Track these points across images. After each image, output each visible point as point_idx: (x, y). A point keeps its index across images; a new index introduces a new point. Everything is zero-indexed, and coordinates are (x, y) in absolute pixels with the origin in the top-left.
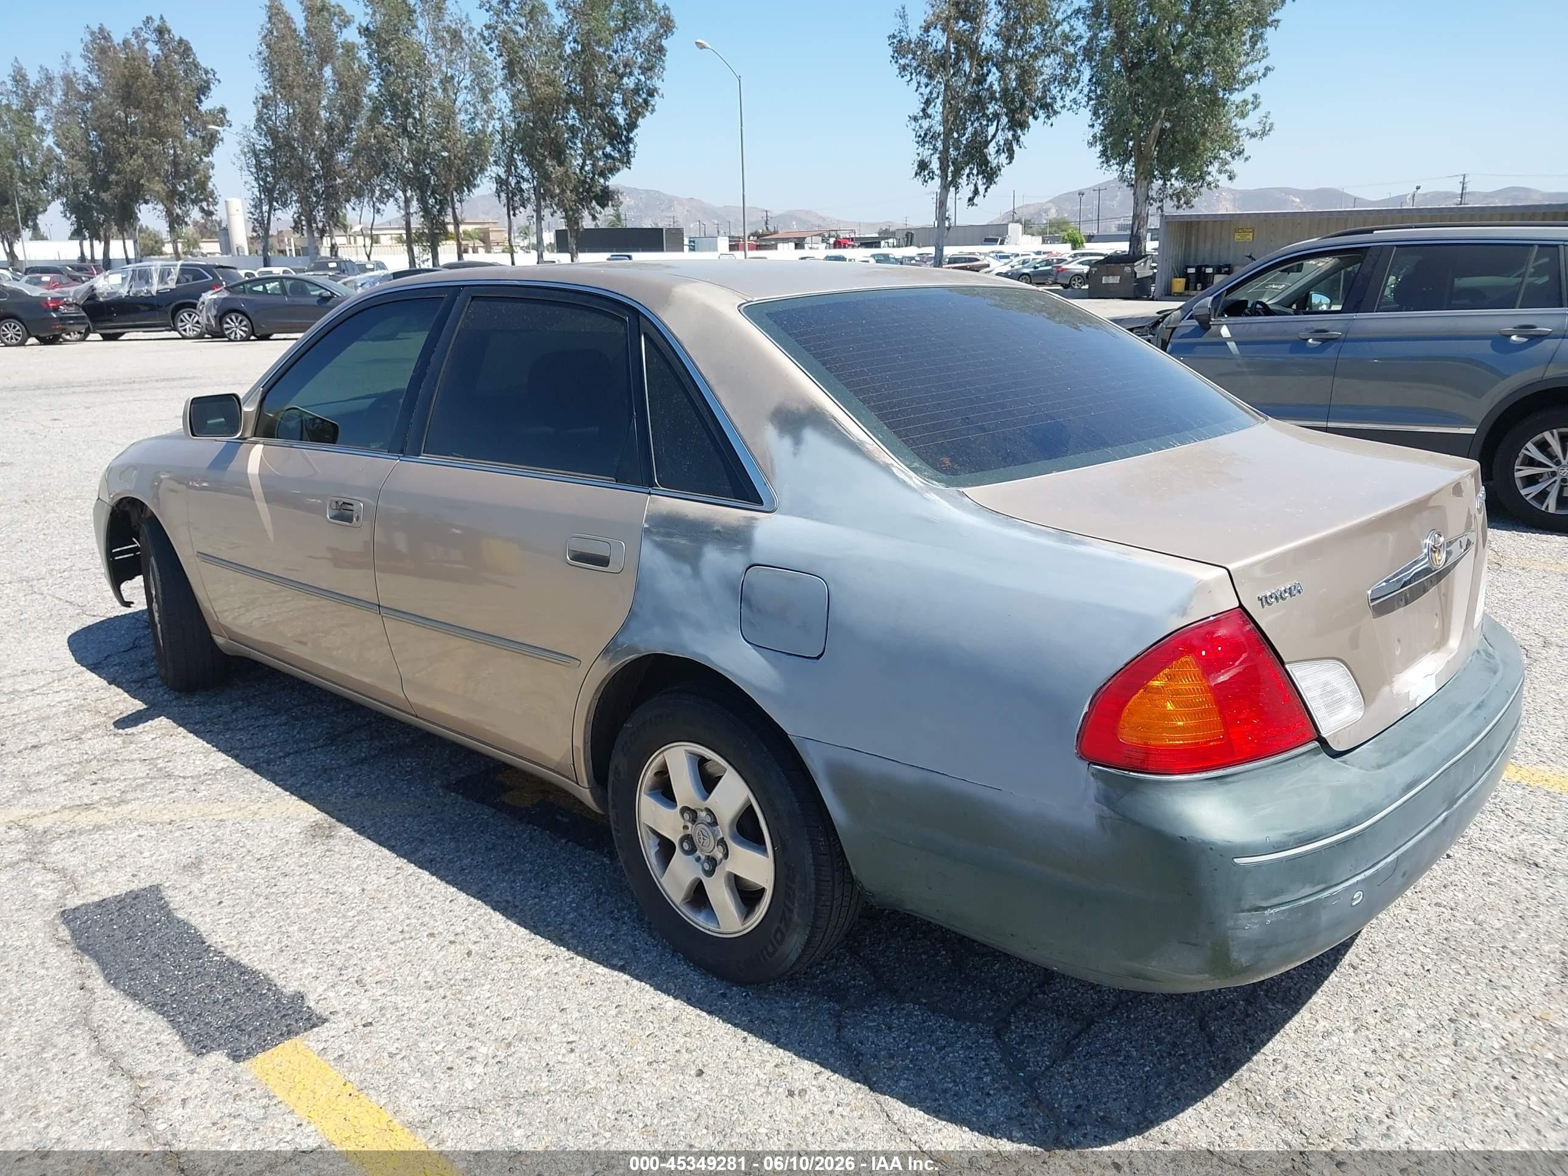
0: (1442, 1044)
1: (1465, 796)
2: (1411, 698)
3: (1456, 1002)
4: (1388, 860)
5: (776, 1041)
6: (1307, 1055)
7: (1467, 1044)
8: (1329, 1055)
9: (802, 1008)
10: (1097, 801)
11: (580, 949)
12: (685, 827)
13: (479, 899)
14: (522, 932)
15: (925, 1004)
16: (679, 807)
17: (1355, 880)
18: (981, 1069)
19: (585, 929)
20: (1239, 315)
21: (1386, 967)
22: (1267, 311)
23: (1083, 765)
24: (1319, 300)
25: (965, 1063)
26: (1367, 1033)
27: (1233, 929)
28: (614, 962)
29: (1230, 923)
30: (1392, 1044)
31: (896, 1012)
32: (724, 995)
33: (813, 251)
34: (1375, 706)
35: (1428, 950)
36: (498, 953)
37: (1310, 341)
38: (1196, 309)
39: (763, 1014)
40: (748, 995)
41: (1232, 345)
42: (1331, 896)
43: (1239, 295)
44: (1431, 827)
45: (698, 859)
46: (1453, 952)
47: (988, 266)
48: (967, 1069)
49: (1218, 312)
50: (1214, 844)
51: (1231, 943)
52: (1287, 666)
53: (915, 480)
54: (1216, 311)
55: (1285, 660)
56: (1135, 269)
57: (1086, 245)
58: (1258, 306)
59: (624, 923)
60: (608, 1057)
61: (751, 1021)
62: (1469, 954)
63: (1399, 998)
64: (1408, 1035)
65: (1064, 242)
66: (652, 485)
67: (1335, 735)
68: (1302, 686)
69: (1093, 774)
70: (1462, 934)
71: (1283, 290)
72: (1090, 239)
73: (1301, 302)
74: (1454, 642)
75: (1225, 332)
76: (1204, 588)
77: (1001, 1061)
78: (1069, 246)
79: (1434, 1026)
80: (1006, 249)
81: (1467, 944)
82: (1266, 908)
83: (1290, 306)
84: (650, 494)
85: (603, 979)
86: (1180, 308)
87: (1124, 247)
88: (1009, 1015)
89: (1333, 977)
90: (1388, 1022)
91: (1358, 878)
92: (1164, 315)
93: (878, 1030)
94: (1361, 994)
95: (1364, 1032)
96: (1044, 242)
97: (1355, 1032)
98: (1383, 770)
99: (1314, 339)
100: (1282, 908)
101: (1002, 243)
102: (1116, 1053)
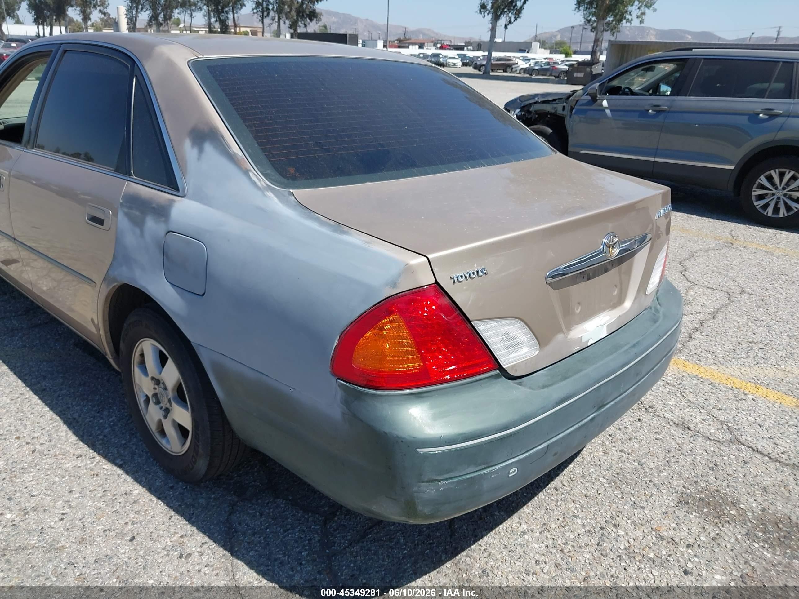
0: (590, 544)
1: (612, 403)
2: (584, 340)
3: (609, 517)
4: (540, 447)
5: (190, 520)
6: (506, 547)
7: (605, 544)
8: (519, 548)
9: (215, 499)
10: (341, 402)
11: (101, 452)
12: (155, 388)
13: (59, 416)
14: (73, 438)
15: (290, 500)
16: (150, 376)
17: (510, 462)
18: (304, 546)
19: (111, 439)
20: (616, 94)
21: (576, 491)
22: (632, 93)
23: (334, 379)
24: (665, 88)
25: (296, 541)
26: (548, 533)
27: (417, 492)
28: (117, 462)
29: (415, 489)
30: (559, 542)
31: (270, 504)
32: (172, 487)
33: (428, 50)
34: (550, 348)
35: (605, 481)
36: (52, 452)
37: (650, 111)
38: (589, 90)
39: (189, 501)
40: (186, 488)
41: (608, 112)
42: (491, 473)
43: (615, 83)
44: (580, 424)
45: (161, 408)
46: (619, 482)
47: (517, 64)
48: (296, 545)
49: (603, 92)
50: (404, 438)
51: (416, 501)
52: (472, 323)
53: (262, 181)
54: (601, 91)
55: (470, 319)
56: (592, 70)
57: (573, 56)
58: (627, 90)
59: (136, 437)
60: (82, 525)
61: (180, 506)
62: (628, 484)
63: (576, 511)
64: (572, 537)
65: (561, 53)
66: (130, 174)
67: (513, 367)
68: (484, 335)
69: (339, 386)
70: (629, 470)
71: (645, 82)
72: (575, 52)
73: (654, 89)
74: (628, 304)
75: (605, 103)
76: (408, 270)
77: (319, 541)
78: (563, 56)
79: (589, 531)
80: (529, 56)
81: (629, 477)
82: (440, 481)
83: (648, 91)
84: (127, 180)
85: (106, 472)
86: (582, 89)
87: (588, 57)
88: (337, 510)
89: (541, 495)
90: (563, 527)
91: (513, 460)
92: (574, 92)
93: (254, 516)
94: (555, 508)
95: (546, 533)
96: (551, 53)
97: (541, 533)
98: (545, 390)
99: (653, 110)
100: (451, 481)
101: (528, 52)
102: (391, 540)
